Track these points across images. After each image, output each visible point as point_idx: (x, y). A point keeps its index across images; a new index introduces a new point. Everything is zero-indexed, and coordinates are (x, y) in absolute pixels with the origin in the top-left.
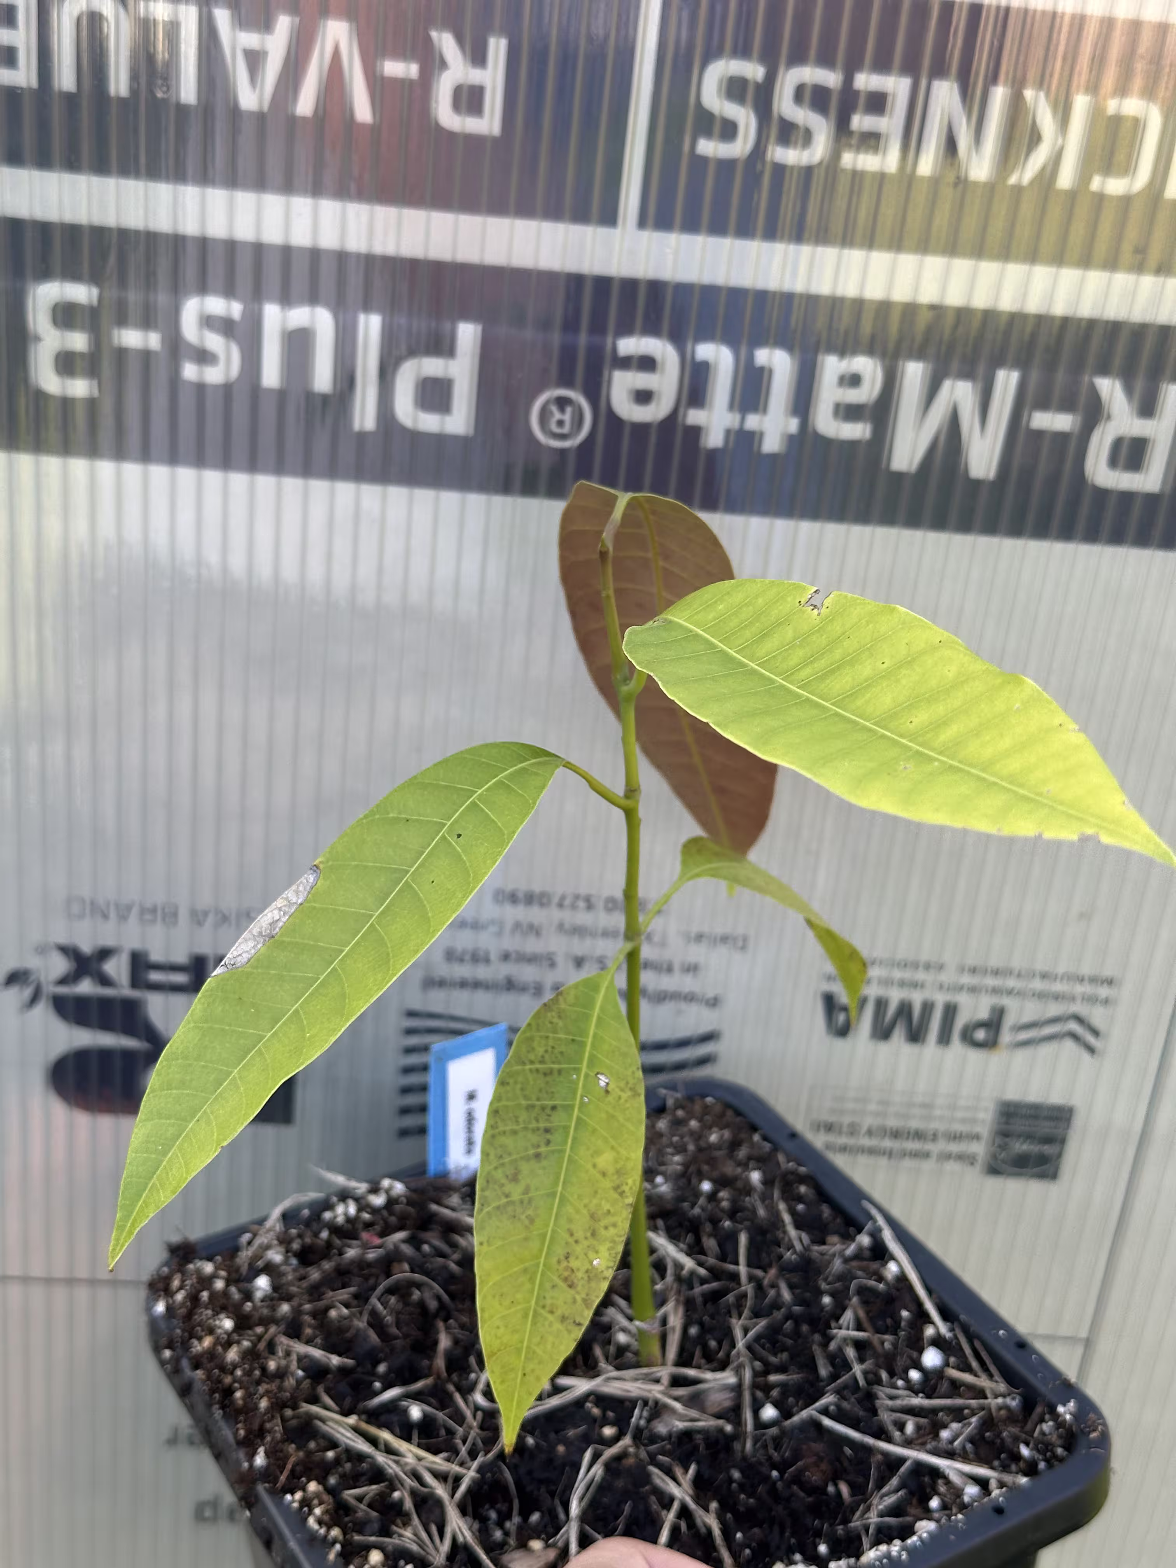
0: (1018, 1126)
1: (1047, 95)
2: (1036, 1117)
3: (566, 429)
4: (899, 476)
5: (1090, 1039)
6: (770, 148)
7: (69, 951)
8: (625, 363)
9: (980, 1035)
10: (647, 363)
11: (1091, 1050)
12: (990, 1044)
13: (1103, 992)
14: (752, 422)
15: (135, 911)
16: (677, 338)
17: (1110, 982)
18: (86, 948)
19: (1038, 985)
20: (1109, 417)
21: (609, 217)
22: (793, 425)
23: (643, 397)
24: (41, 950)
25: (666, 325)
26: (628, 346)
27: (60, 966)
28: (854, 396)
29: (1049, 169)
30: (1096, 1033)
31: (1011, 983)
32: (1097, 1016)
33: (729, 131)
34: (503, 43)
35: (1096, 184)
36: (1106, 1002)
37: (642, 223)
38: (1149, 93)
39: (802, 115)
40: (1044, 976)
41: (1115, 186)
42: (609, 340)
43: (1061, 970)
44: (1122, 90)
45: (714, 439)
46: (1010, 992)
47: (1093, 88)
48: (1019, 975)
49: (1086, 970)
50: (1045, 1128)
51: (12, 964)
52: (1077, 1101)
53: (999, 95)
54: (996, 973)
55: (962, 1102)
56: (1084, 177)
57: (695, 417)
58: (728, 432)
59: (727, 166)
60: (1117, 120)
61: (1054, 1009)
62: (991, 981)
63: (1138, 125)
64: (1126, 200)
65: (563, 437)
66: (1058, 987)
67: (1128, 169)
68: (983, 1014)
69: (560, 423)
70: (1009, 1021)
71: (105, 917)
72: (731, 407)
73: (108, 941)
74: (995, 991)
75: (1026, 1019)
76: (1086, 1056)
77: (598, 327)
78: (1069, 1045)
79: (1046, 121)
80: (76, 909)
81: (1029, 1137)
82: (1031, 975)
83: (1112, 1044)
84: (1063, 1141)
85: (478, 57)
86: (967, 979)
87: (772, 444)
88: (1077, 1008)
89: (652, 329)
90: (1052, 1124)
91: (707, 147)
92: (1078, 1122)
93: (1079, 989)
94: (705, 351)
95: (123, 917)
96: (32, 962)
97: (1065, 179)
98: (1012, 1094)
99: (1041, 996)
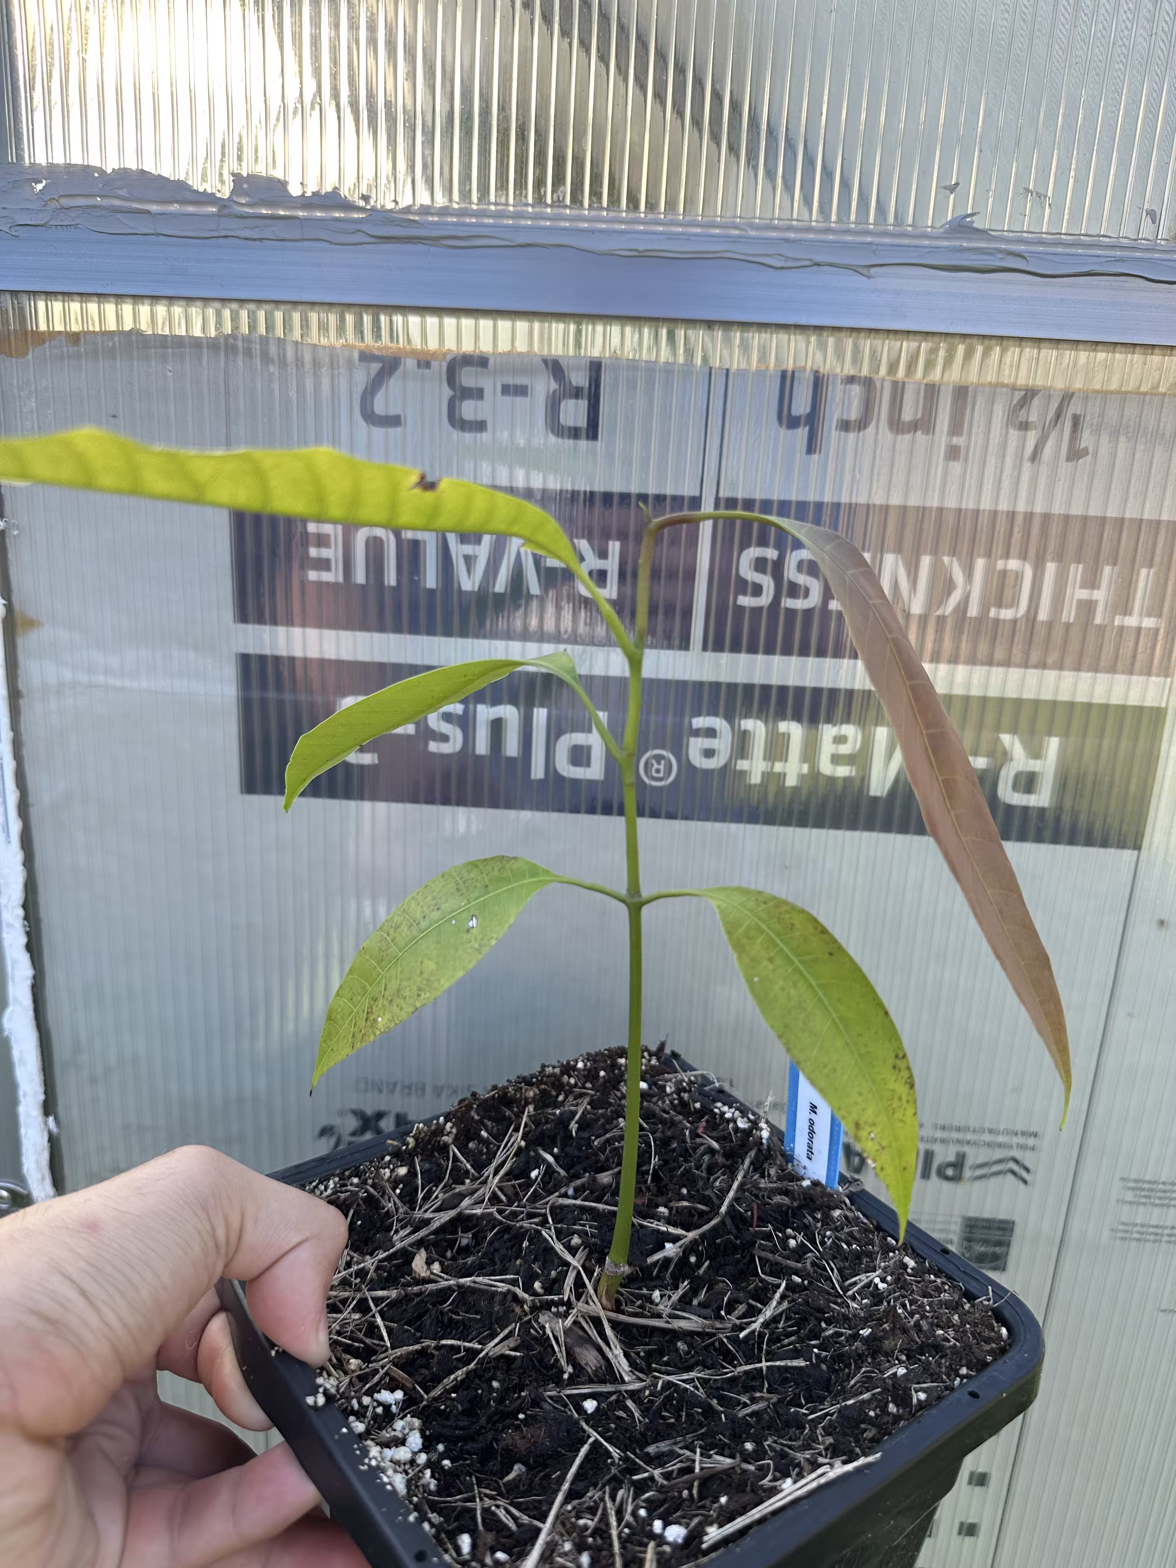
0: (979, 1234)
1: (959, 561)
2: (989, 1228)
3: (661, 775)
4: (875, 799)
5: (1024, 1174)
6: (783, 600)
7: (359, 1114)
8: (697, 733)
9: (950, 1172)
10: (711, 733)
11: (1025, 1182)
12: (957, 1178)
13: (1031, 1142)
14: (778, 767)
15: (399, 1087)
16: (729, 717)
17: (1035, 1135)
18: (369, 1111)
19: (987, 1137)
20: (1011, 759)
21: (685, 644)
22: (805, 768)
23: (709, 753)
24: (342, 1113)
25: (721, 711)
26: (699, 722)
27: (352, 1123)
28: (845, 749)
29: (962, 606)
30: (1027, 1170)
31: (969, 1136)
32: (1028, 1158)
33: (757, 590)
34: (617, 544)
35: (993, 613)
36: (1033, 1148)
37: (705, 648)
38: (1024, 557)
39: (802, 579)
40: (991, 1131)
41: (1007, 614)
42: (687, 720)
43: (1002, 1127)
44: (1007, 556)
45: (756, 779)
46: (968, 1143)
47: (988, 555)
48: (974, 1131)
49: (1019, 1127)
50: (996, 1235)
51: (323, 1122)
52: (1016, 1218)
53: (926, 561)
54: (959, 1129)
55: (940, 1219)
56: (985, 607)
57: (742, 765)
58: (763, 773)
59: (756, 612)
60: (1004, 573)
61: (998, 1154)
62: (955, 1135)
63: (1019, 576)
64: (1015, 622)
65: (661, 779)
66: (1000, 1139)
67: (1014, 603)
68: (952, 1158)
69: (658, 771)
70: (970, 1161)
71: (380, 1091)
72: (765, 759)
73: (383, 1108)
74: (959, 1142)
75: (980, 1160)
76: (1021, 1185)
77: (680, 712)
78: (1010, 1177)
79: (958, 576)
80: (362, 1086)
81: (985, 1242)
82: (982, 1130)
83: (1037, 1178)
84: (1008, 1245)
85: (603, 554)
86: (939, 1134)
87: (791, 781)
88: (1015, 1153)
89: (713, 712)
90: (1001, 1233)
91: (745, 601)
92: (1018, 1230)
93: (1015, 1140)
94: (748, 724)
95: (392, 1091)
96: (336, 1121)
97: (973, 611)
98: (972, 1214)
99: (989, 1145)
